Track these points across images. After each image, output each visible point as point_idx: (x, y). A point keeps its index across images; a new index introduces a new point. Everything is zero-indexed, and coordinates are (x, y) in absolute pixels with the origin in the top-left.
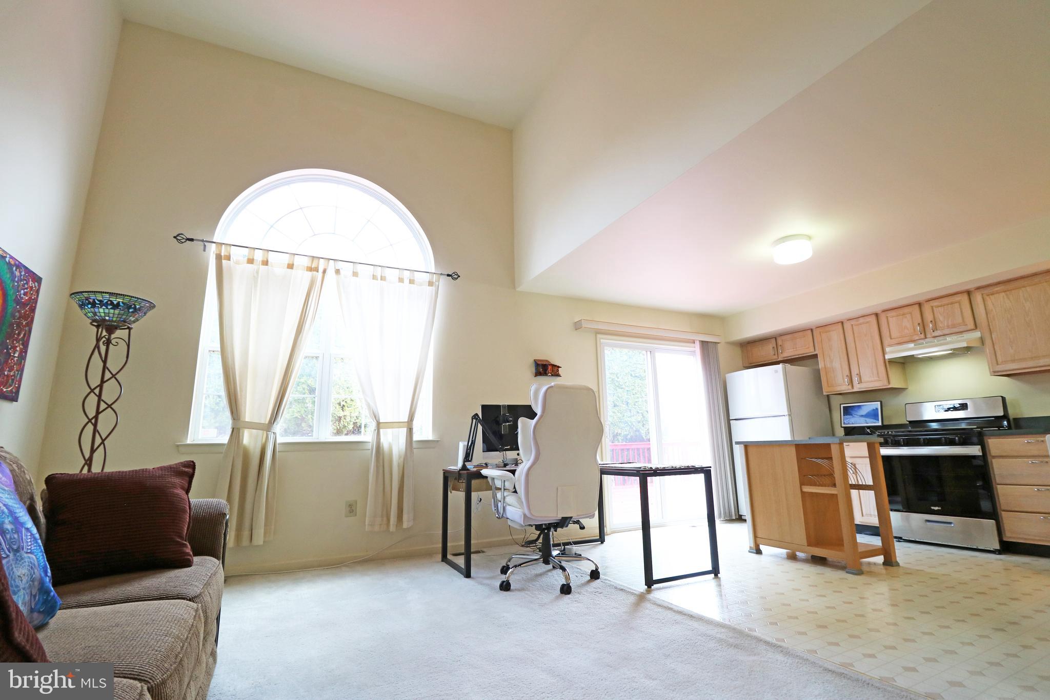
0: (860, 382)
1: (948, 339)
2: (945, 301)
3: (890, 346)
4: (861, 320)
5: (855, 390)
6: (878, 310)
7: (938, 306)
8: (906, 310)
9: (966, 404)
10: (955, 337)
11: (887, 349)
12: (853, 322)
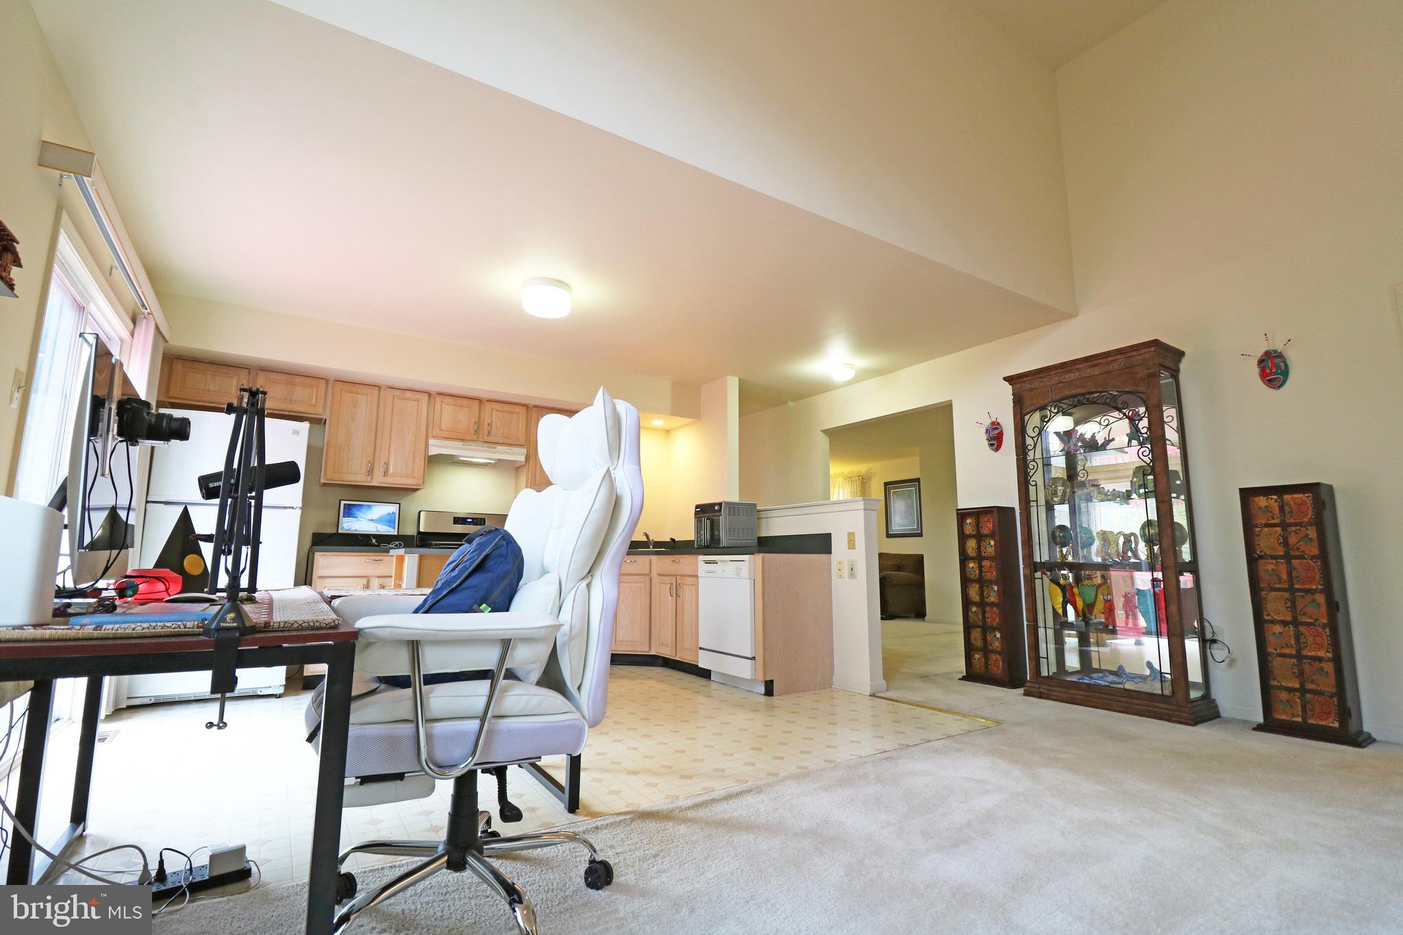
0: (385, 474)
1: (499, 448)
2: (507, 408)
3: (435, 437)
4: (409, 394)
5: (374, 483)
6: (434, 389)
7: (497, 411)
8: (465, 402)
9: (484, 519)
10: (505, 448)
11: (431, 441)
12: (397, 393)
